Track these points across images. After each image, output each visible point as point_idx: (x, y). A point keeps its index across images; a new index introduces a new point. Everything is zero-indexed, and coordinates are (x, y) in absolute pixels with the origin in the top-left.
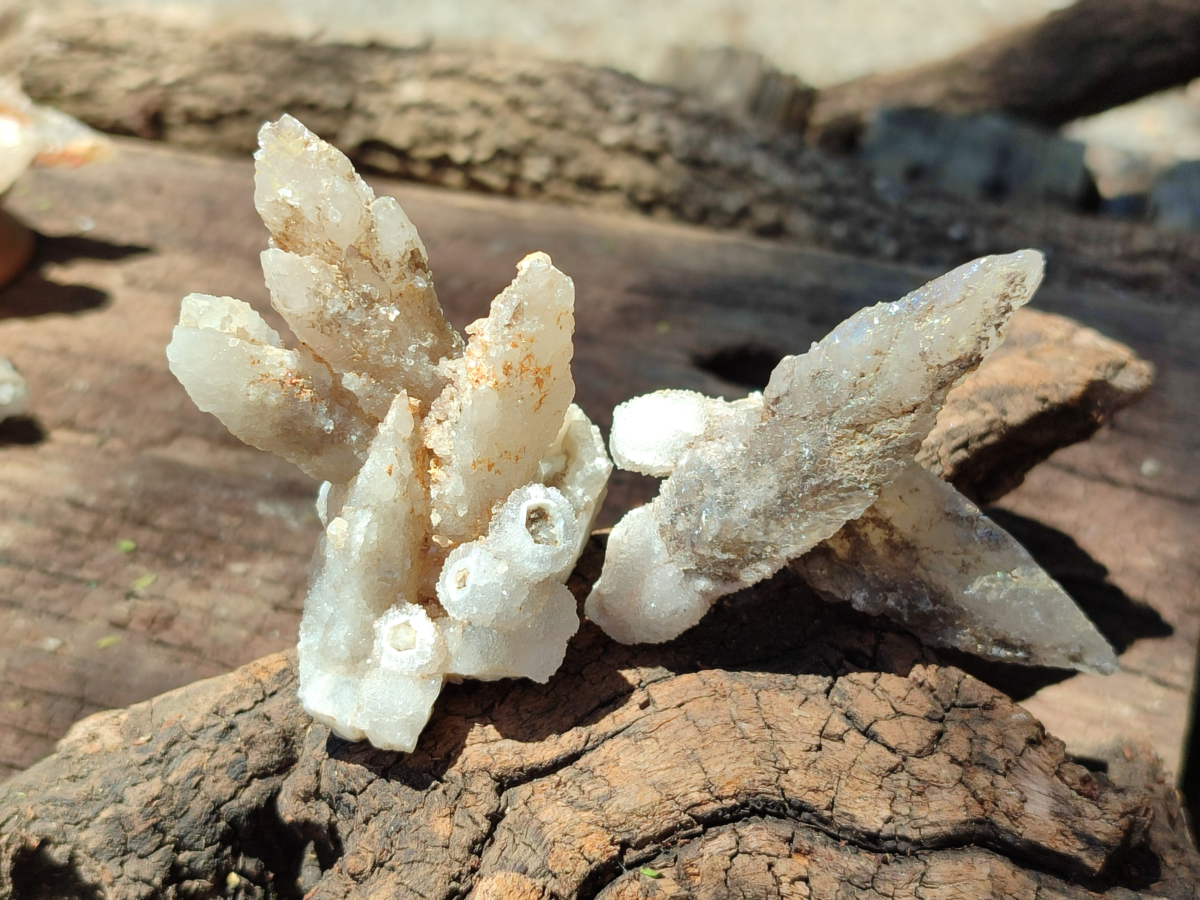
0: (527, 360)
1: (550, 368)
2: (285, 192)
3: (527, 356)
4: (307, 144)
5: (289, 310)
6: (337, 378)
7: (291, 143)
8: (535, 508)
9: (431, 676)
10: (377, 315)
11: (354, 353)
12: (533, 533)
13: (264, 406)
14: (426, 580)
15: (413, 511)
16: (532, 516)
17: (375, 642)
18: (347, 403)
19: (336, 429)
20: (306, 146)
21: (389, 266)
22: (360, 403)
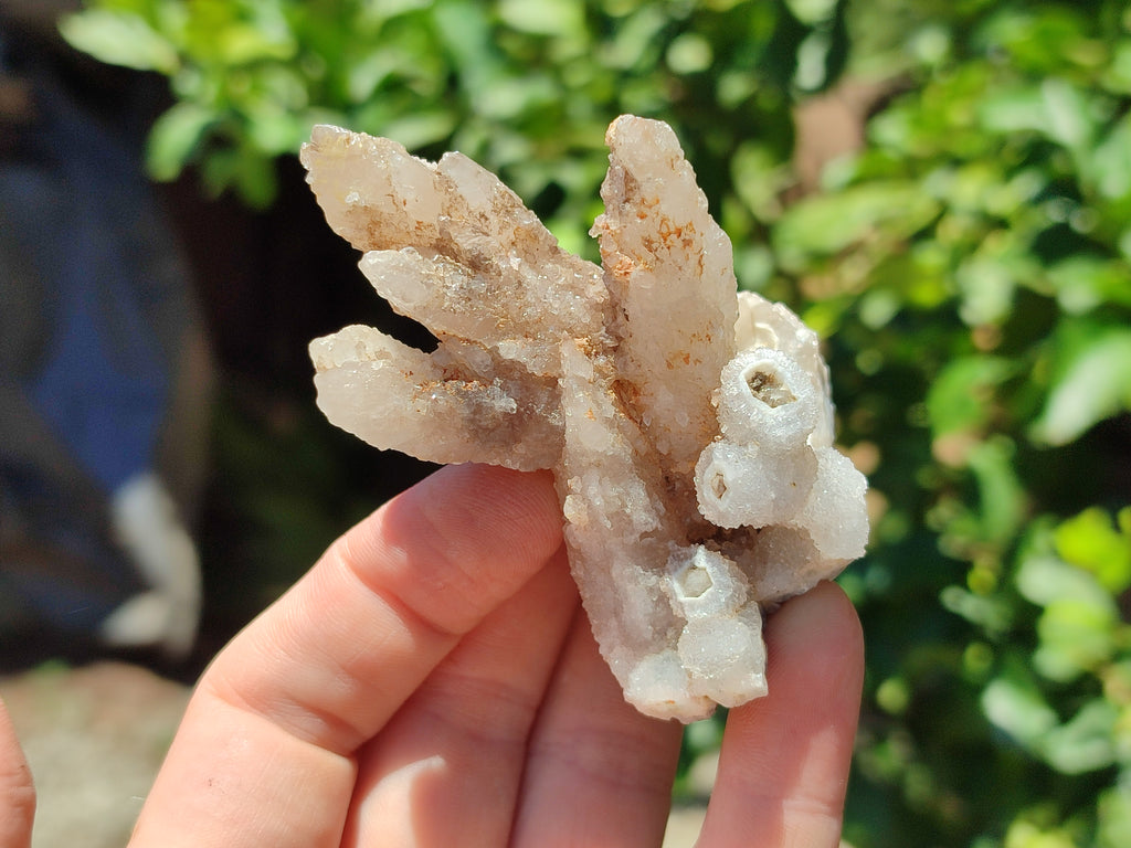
0: (664, 225)
1: (691, 224)
2: (353, 197)
3: (662, 221)
4: (348, 140)
5: (412, 304)
6: (494, 352)
7: (334, 148)
8: (754, 375)
9: (744, 606)
10: (500, 272)
11: (496, 320)
12: (764, 399)
13: (439, 415)
14: (688, 520)
15: (637, 452)
16: (755, 384)
17: (671, 603)
18: (517, 375)
19: (519, 406)
20: (348, 143)
21: (487, 219)
22: (530, 369)
